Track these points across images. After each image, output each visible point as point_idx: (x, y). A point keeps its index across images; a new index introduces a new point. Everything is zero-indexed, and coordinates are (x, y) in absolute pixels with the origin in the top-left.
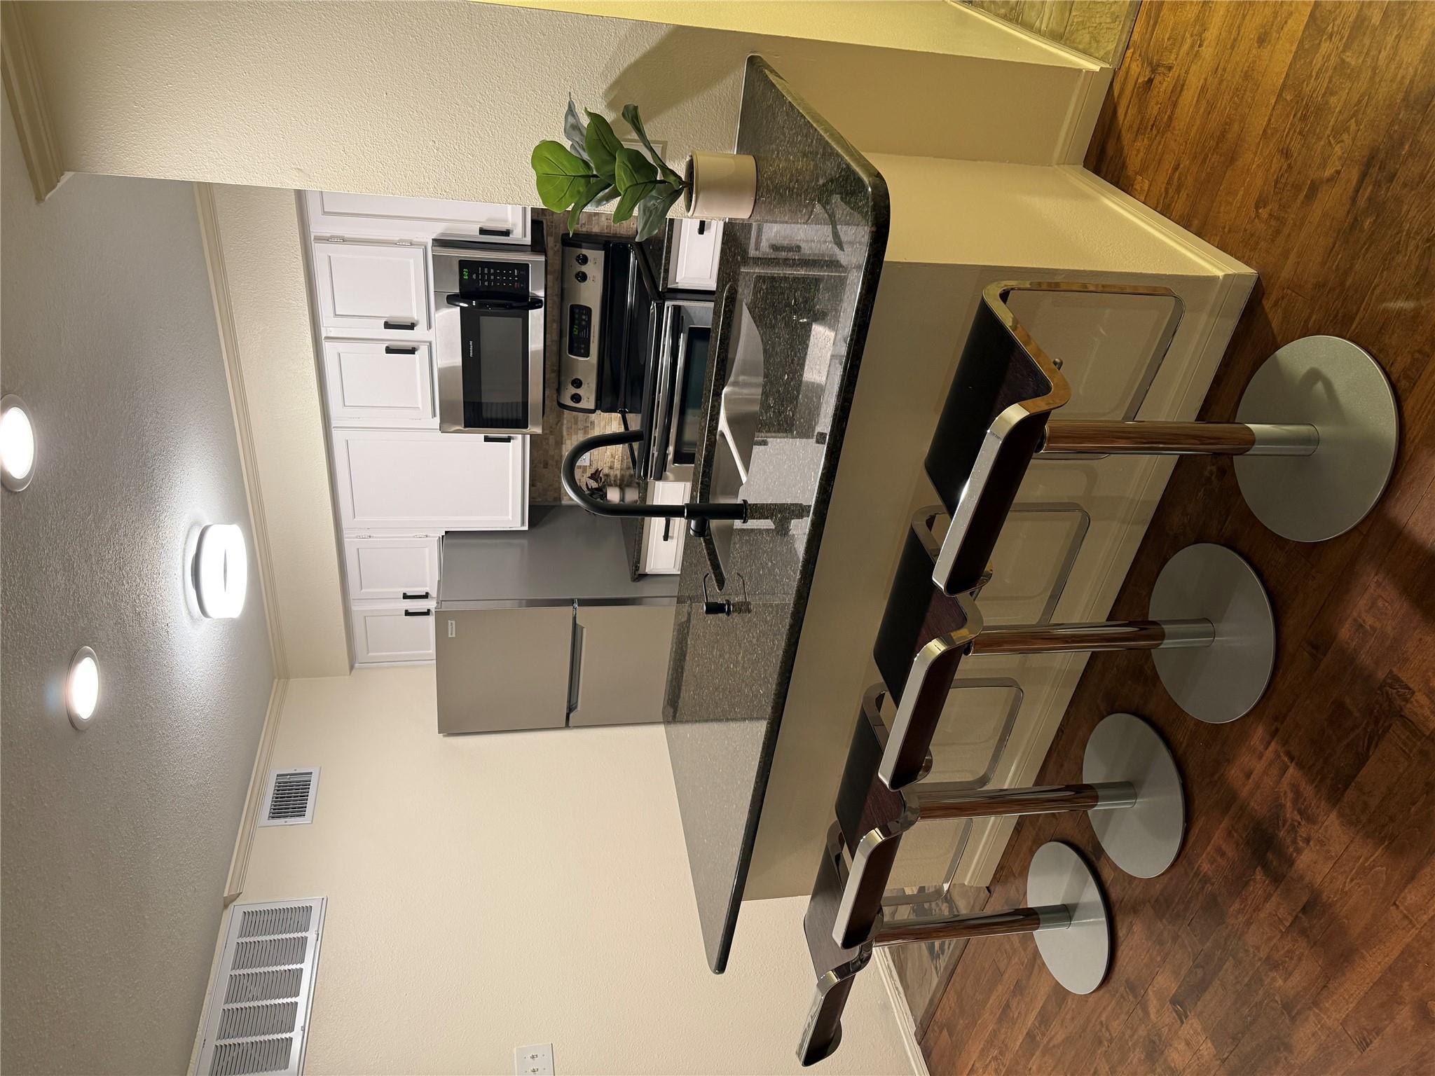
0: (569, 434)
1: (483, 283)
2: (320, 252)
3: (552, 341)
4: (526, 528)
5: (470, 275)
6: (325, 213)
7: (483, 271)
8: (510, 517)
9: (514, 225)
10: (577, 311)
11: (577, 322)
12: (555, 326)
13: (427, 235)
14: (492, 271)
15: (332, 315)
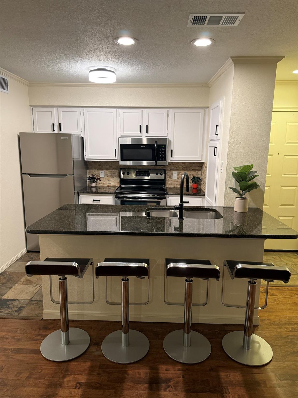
0: (110, 172)
1: (161, 150)
2: (165, 111)
3: (137, 167)
4: (85, 160)
5: (163, 147)
6: (175, 113)
7: (164, 150)
8: (89, 155)
9: (173, 158)
10: (148, 173)
11: (145, 173)
12: (141, 167)
13: (170, 137)
14: (164, 152)
15: (149, 112)
